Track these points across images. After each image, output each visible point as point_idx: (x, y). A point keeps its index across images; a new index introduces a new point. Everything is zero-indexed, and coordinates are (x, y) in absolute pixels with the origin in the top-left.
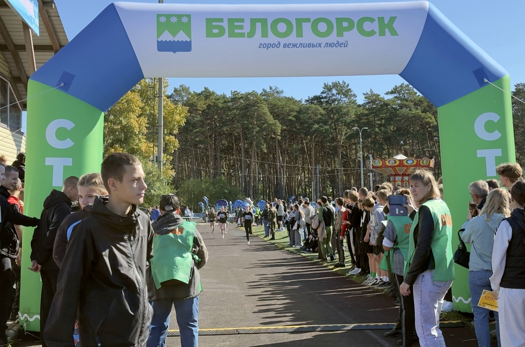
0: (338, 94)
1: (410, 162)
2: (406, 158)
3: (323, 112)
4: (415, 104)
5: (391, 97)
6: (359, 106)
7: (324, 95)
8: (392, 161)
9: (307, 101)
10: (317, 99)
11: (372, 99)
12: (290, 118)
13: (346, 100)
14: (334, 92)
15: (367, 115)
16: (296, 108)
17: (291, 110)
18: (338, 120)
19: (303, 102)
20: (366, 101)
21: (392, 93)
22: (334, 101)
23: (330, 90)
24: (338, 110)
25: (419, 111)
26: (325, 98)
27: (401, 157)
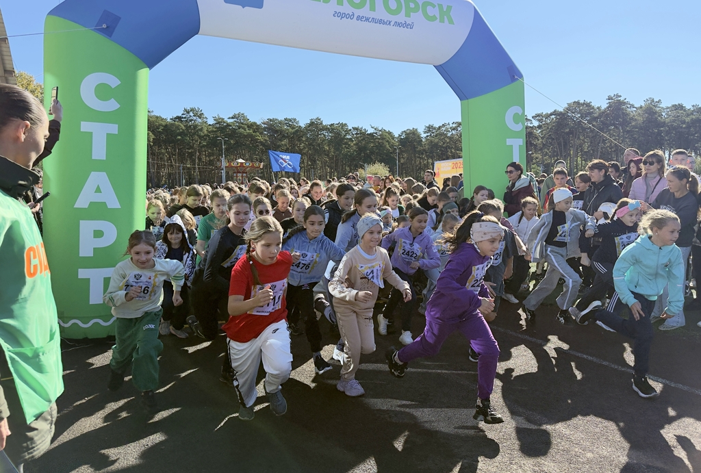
0: (195, 116)
1: (248, 164)
2: (244, 161)
3: (184, 128)
4: (248, 127)
5: (232, 120)
6: (210, 125)
7: (184, 116)
8: (235, 163)
9: (171, 119)
10: (179, 118)
11: (219, 121)
12: (160, 130)
13: (200, 120)
14: (191, 114)
15: (215, 131)
16: (164, 123)
17: (161, 125)
18: (194, 134)
19: (169, 120)
20: (215, 122)
21: (232, 118)
22: (191, 120)
23: (188, 113)
24: (195, 126)
25: (251, 131)
26: (185, 118)
27: (241, 161)
